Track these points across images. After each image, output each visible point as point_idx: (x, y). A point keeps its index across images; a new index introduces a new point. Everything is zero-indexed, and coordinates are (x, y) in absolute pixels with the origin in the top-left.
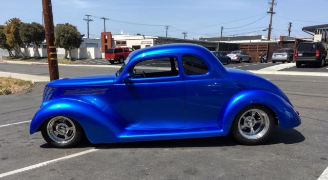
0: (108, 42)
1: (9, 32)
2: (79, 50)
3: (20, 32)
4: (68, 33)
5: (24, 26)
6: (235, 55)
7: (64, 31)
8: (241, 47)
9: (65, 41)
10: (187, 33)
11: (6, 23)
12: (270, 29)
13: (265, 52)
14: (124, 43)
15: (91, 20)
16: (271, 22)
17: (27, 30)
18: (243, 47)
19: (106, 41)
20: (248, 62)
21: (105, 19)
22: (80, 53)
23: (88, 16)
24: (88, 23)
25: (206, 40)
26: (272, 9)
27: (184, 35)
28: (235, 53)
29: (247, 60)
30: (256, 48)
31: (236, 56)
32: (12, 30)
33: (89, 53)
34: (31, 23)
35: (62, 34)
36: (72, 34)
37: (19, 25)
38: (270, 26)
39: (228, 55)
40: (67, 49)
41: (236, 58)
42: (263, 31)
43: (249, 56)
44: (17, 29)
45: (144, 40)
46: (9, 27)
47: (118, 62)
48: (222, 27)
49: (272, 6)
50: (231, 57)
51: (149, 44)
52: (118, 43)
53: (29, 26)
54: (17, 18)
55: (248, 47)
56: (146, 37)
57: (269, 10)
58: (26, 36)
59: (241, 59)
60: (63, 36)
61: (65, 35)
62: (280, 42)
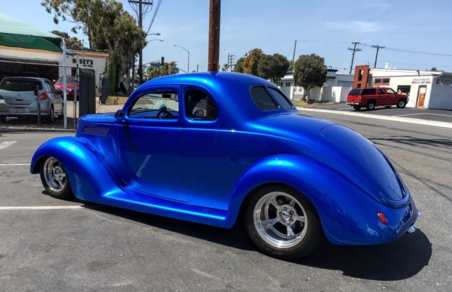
0: (363, 79)
1: (247, 66)
2: (322, 89)
3: (259, 65)
4: (310, 67)
5: (264, 58)
7: (305, 64)
9: (304, 77)
11: (246, 55)
14: (387, 81)
15: (359, 50)
17: (266, 64)
19: (360, 78)
21: (378, 47)
22: (323, 94)
23: (356, 43)
24: (353, 54)
32: (251, 63)
33: (334, 94)
34: (272, 55)
35: (301, 68)
36: (314, 68)
37: (259, 57)
40: (306, 87)
44: (256, 62)
45: (418, 78)
46: (248, 60)
47: (365, 108)
51: (425, 84)
52: (378, 81)
53: (270, 58)
54: (259, 48)
56: (421, 73)
58: (264, 70)
60: (303, 71)
61: (306, 69)
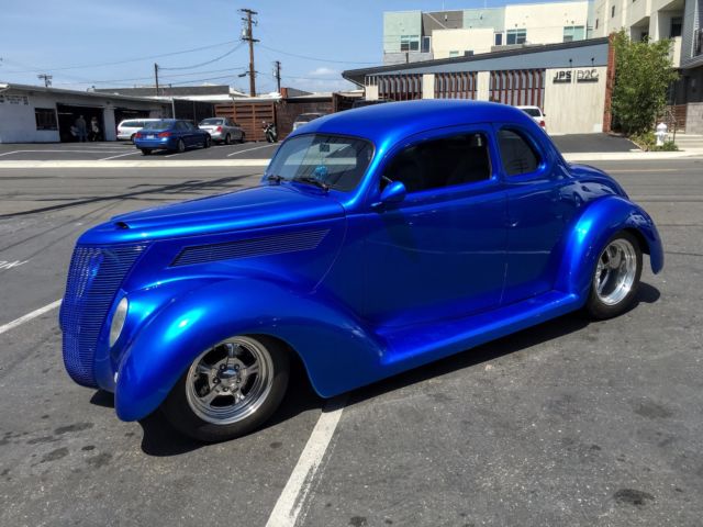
6: (215, 127)
8: (217, 110)
10: (51, 77)
12: (252, 74)
13: (269, 120)
16: (252, 58)
18: (221, 110)
20: (241, 141)
25: (117, 94)
26: (249, 32)
27: (43, 80)
28: (213, 123)
29: (239, 137)
30: (251, 112)
31: (219, 129)
38: (252, 66)
39: (201, 127)
41: (218, 134)
42: (240, 76)
43: (241, 129)
48: (156, 66)
49: (250, 25)
50: (210, 132)
55: (233, 110)
57: (244, 33)
59: (228, 134)
62: (283, 99)
